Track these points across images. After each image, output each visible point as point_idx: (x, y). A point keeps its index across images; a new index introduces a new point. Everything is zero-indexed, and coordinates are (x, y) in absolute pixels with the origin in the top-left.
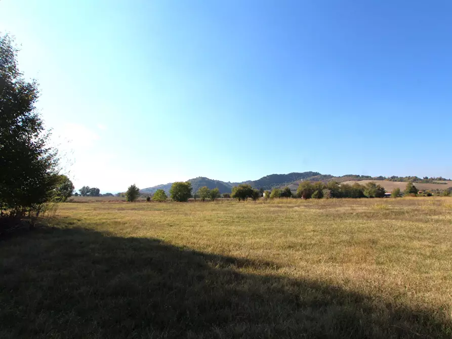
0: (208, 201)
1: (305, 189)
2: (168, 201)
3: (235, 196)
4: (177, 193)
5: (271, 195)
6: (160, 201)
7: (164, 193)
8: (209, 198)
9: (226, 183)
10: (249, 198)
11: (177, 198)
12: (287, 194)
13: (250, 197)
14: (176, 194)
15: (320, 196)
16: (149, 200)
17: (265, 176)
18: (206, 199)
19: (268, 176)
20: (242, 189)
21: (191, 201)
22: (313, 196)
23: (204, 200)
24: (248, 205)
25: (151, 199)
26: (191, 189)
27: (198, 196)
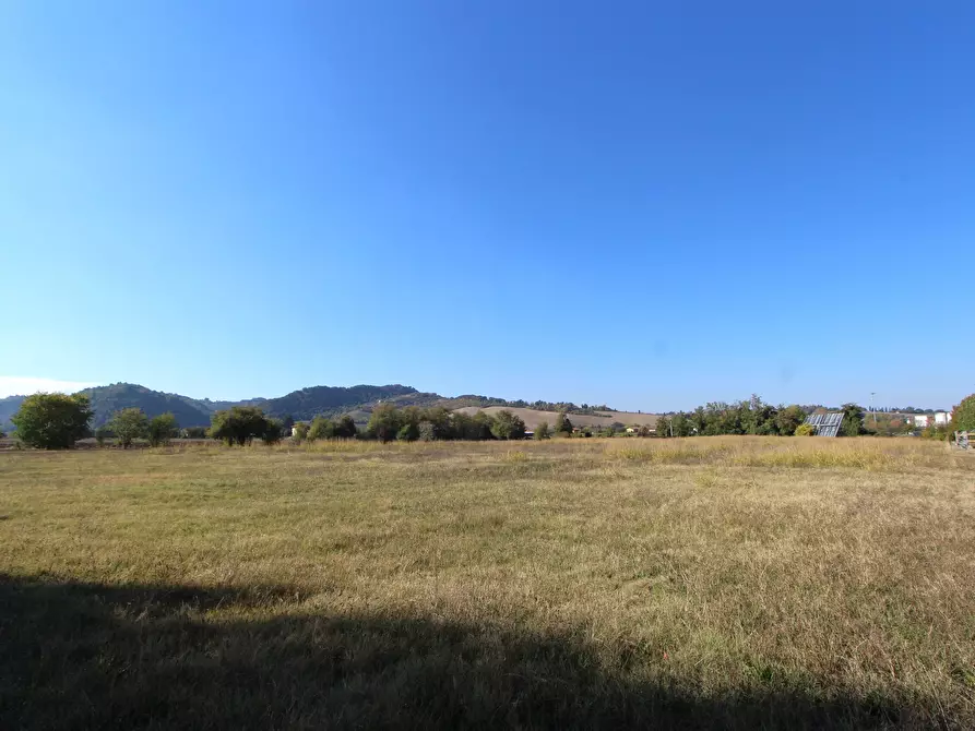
0: (139, 446)
1: (384, 422)
2: (3, 446)
3: (218, 435)
4: (40, 423)
5: (309, 434)
8: (144, 438)
9: (197, 402)
10: (255, 439)
11: (39, 437)
12: (347, 431)
13: (257, 436)
14: (35, 428)
15: (413, 435)
17: (301, 389)
18: (134, 440)
19: (305, 389)
20: (238, 416)
21: (90, 447)
22: (399, 434)
23: (127, 445)
24: (254, 455)
26: (91, 414)
27: (110, 434)
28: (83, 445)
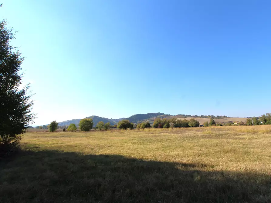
0: (103, 130)
1: (158, 123)
2: (77, 131)
3: (120, 127)
4: (84, 125)
5: (141, 127)
6: (72, 131)
7: (75, 126)
8: (104, 128)
9: (109, 119)
11: (83, 129)
12: (148, 126)
13: (128, 128)
14: (83, 127)
15: (168, 127)
16: (64, 130)
17: (133, 115)
18: (102, 129)
19: (135, 115)
20: (124, 123)
22: (164, 126)
23: (100, 130)
24: (128, 132)
25: (66, 130)
26: (93, 123)
27: (97, 128)
28: (92, 130)
